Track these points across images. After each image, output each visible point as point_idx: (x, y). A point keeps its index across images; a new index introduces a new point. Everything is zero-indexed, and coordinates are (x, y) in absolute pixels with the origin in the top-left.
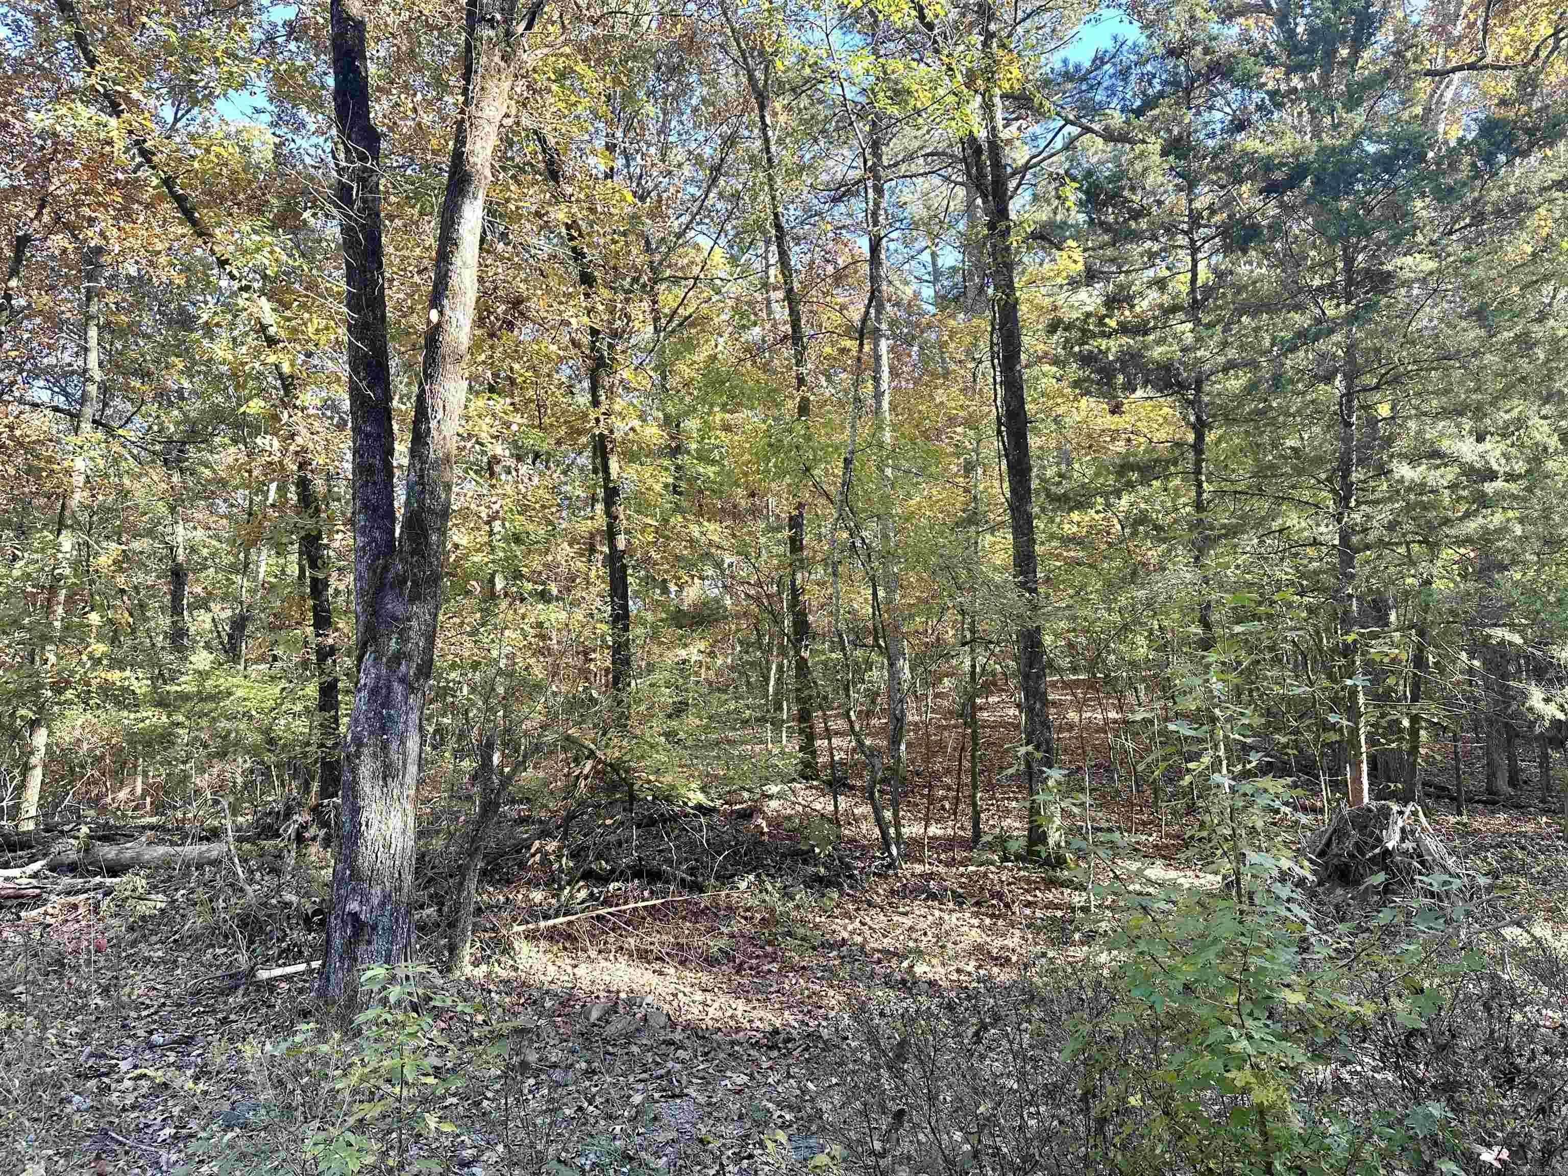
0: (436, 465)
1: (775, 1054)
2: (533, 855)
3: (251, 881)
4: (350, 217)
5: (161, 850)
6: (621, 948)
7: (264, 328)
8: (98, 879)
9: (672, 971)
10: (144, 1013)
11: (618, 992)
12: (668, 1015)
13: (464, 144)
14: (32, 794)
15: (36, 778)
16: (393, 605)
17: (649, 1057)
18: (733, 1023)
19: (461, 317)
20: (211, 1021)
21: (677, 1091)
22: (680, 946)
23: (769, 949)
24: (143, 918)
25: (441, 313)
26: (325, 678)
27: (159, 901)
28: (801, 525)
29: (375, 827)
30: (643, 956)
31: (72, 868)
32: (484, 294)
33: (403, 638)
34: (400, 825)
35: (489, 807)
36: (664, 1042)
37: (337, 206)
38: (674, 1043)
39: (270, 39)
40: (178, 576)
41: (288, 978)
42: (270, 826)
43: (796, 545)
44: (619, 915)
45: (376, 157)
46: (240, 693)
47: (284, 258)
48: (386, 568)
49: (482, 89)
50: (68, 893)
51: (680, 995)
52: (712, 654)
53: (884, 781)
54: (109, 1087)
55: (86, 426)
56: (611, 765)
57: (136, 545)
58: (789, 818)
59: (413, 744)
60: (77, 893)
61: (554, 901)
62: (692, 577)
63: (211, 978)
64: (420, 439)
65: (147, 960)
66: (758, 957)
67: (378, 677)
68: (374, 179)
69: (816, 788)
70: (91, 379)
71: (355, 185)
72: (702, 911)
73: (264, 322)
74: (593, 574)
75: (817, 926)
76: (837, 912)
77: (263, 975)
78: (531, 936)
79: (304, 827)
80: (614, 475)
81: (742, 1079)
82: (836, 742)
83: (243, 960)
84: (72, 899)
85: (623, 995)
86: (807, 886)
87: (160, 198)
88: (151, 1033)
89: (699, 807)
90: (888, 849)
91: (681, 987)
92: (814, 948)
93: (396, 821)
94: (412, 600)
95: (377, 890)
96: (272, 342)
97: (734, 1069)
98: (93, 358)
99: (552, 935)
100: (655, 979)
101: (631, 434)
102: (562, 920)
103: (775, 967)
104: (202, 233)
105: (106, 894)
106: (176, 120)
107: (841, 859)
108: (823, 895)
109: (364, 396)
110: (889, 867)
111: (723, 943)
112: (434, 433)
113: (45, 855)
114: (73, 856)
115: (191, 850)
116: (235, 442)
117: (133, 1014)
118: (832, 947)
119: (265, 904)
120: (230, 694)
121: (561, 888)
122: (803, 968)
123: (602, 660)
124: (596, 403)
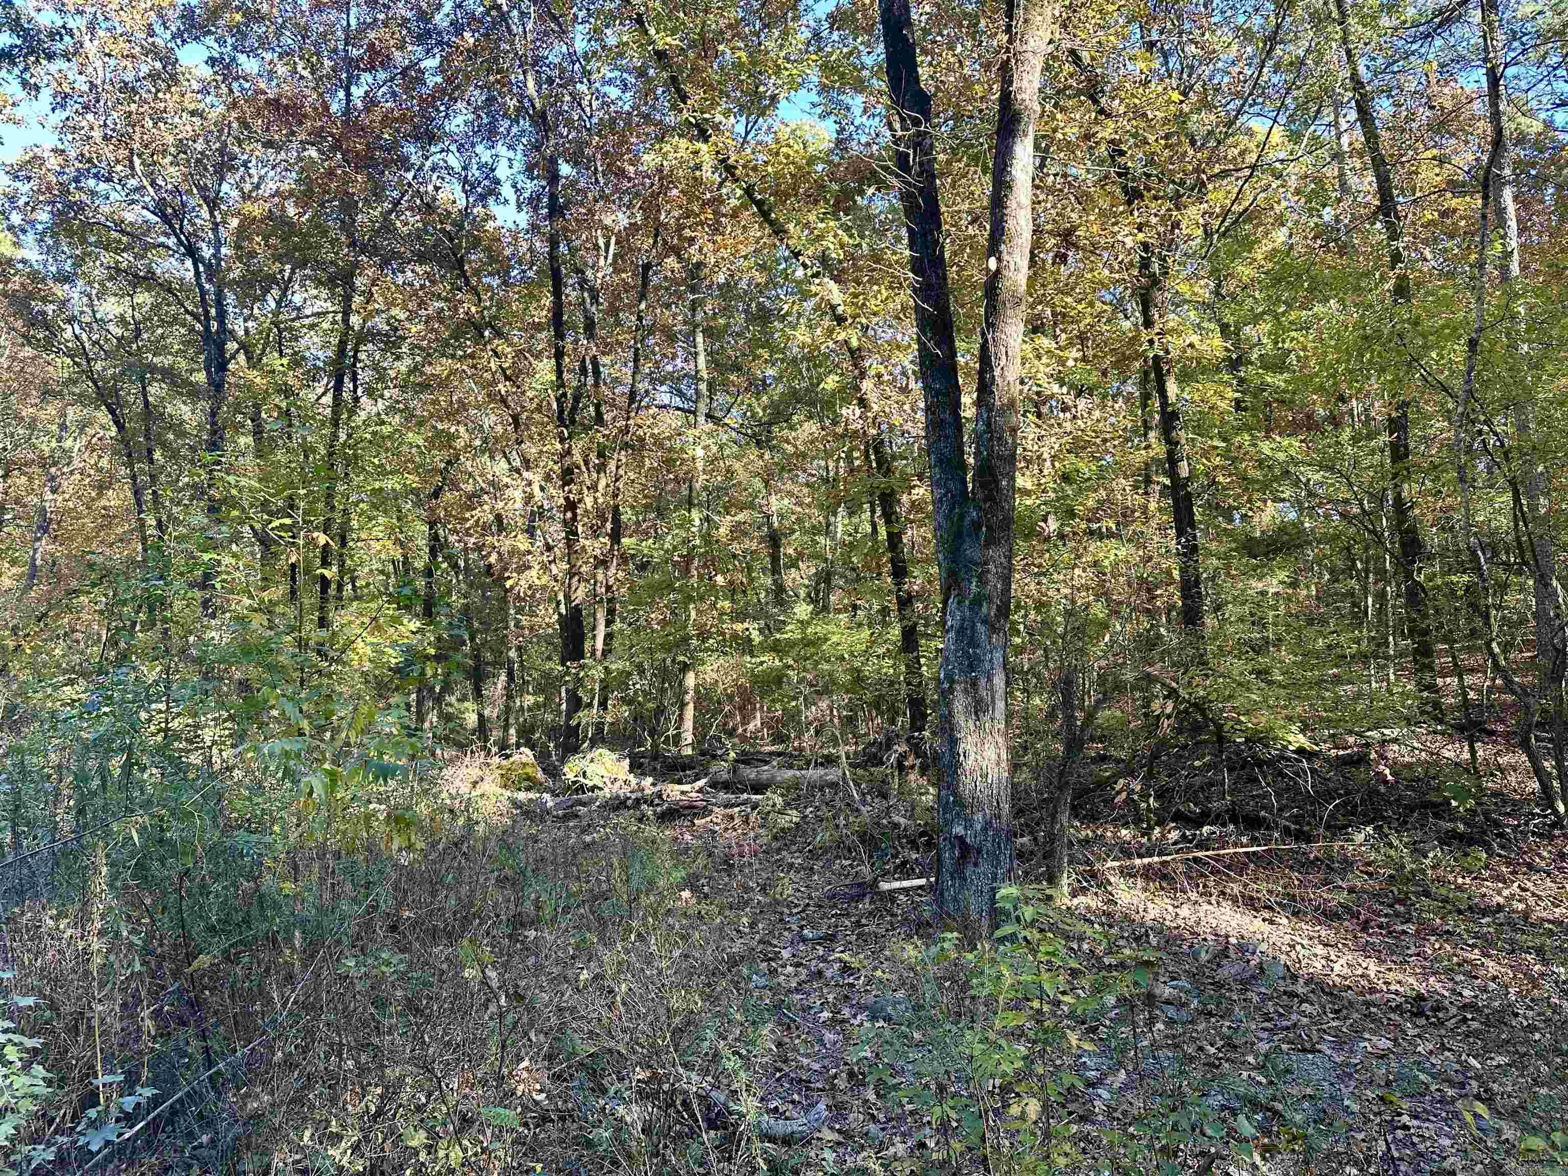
0: (1002, 411)
1: (1423, 1021)
2: (1119, 793)
3: (864, 802)
4: (909, 184)
5: (790, 773)
6: (1223, 893)
7: (833, 308)
8: (745, 796)
9: (1284, 921)
10: (795, 911)
11: (1227, 936)
12: (1285, 965)
13: (1011, 83)
14: (688, 724)
15: (690, 712)
16: (971, 551)
17: (1270, 1007)
18: (1364, 982)
19: (1018, 260)
20: (847, 923)
21: (1308, 1046)
22: (1293, 898)
23: (1400, 908)
24: (782, 830)
25: (999, 260)
26: (905, 623)
27: (794, 816)
28: (1405, 428)
29: (972, 758)
30: (1251, 903)
31: (727, 786)
32: (1037, 231)
33: (982, 580)
34: (994, 757)
35: (1074, 744)
36: (1285, 993)
37: (897, 176)
38: (1297, 996)
39: (816, 35)
40: (774, 540)
41: (906, 891)
42: (875, 756)
43: (1399, 452)
44: (1217, 858)
45: (928, 120)
46: (835, 639)
47: (846, 239)
48: (962, 517)
49: (1026, 21)
50: (726, 807)
51: (1298, 947)
52: (1294, 585)
53: (1539, 725)
54: (776, 970)
55: (701, 419)
56: (1195, 705)
57: (740, 517)
58: (1409, 766)
59: (999, 681)
60: (733, 806)
61: (1144, 840)
62: (1265, 501)
63: (842, 885)
64: (985, 388)
65: (791, 865)
66: (1386, 915)
67: (963, 619)
68: (928, 141)
69: (1443, 733)
70: (702, 379)
71: (911, 152)
72: (1312, 862)
73: (834, 302)
74: (1153, 506)
75: (1459, 888)
76: (1486, 874)
77: (885, 886)
78: (1127, 873)
79: (903, 757)
80: (1172, 398)
81: (1385, 1044)
82: (1468, 680)
83: (865, 869)
84: (729, 811)
85: (1233, 940)
86: (1442, 843)
87: (744, 206)
88: (802, 927)
89: (1300, 751)
90: (1552, 806)
91: (1298, 939)
92: (1460, 912)
93: (990, 753)
94: (987, 545)
95: (979, 816)
96: (840, 320)
97: (1374, 1032)
98: (702, 359)
99: (1148, 874)
100: (1266, 927)
101: (1189, 350)
102: (1156, 859)
103: (1411, 928)
104: (779, 231)
105: (753, 809)
106: (747, 133)
107: (1486, 814)
108: (1466, 855)
109: (932, 355)
110: (1554, 825)
111: (1343, 897)
112: (999, 380)
113: (706, 775)
114: (725, 776)
115: (814, 774)
116: (810, 417)
117: (786, 911)
118: (1484, 913)
119: (878, 824)
120: (827, 640)
121: (1151, 828)
122: (1448, 932)
123: (1173, 595)
124: (1148, 323)
